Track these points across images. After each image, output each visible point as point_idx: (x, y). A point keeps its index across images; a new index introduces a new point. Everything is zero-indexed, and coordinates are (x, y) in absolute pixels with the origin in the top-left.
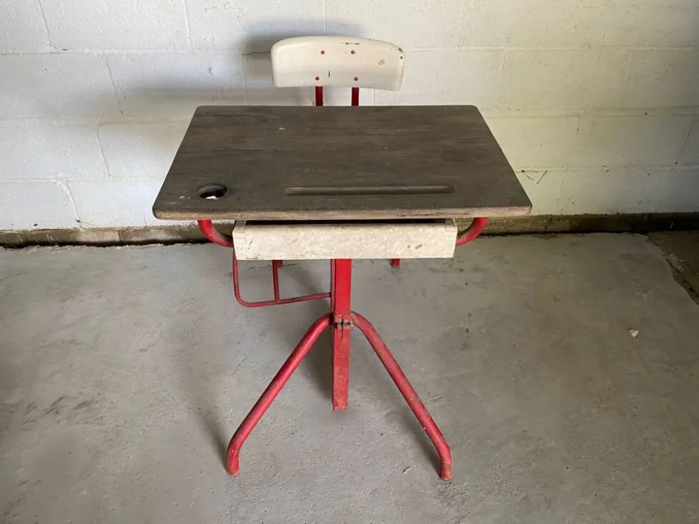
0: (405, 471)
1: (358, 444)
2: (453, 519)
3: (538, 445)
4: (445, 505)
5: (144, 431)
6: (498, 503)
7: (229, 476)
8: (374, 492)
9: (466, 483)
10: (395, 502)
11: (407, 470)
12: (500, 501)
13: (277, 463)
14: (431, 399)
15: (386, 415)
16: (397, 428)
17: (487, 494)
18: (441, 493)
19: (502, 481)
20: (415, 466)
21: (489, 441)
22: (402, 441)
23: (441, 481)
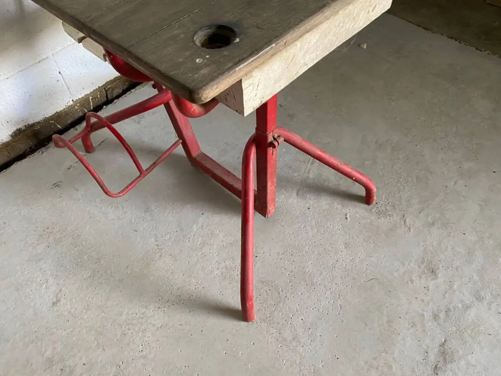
0: (346, 218)
1: (303, 226)
2: (400, 221)
3: (391, 144)
4: (388, 218)
5: (144, 357)
6: (409, 193)
7: (251, 323)
8: (347, 245)
9: (383, 196)
10: (364, 240)
11: (348, 216)
12: (409, 191)
13: (270, 283)
14: (309, 164)
15: (297, 195)
16: (312, 198)
17: (399, 193)
18: (379, 213)
19: (398, 179)
20: (348, 210)
21: (366, 163)
22: (324, 203)
23: (371, 206)
